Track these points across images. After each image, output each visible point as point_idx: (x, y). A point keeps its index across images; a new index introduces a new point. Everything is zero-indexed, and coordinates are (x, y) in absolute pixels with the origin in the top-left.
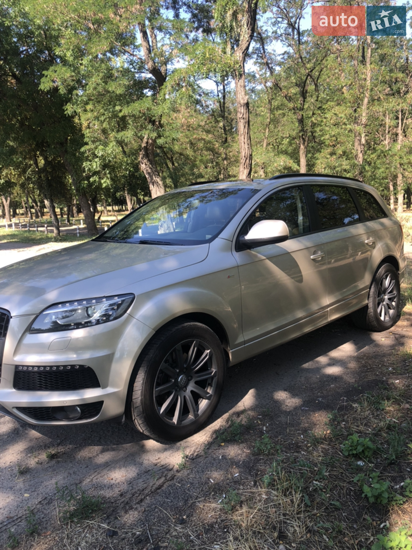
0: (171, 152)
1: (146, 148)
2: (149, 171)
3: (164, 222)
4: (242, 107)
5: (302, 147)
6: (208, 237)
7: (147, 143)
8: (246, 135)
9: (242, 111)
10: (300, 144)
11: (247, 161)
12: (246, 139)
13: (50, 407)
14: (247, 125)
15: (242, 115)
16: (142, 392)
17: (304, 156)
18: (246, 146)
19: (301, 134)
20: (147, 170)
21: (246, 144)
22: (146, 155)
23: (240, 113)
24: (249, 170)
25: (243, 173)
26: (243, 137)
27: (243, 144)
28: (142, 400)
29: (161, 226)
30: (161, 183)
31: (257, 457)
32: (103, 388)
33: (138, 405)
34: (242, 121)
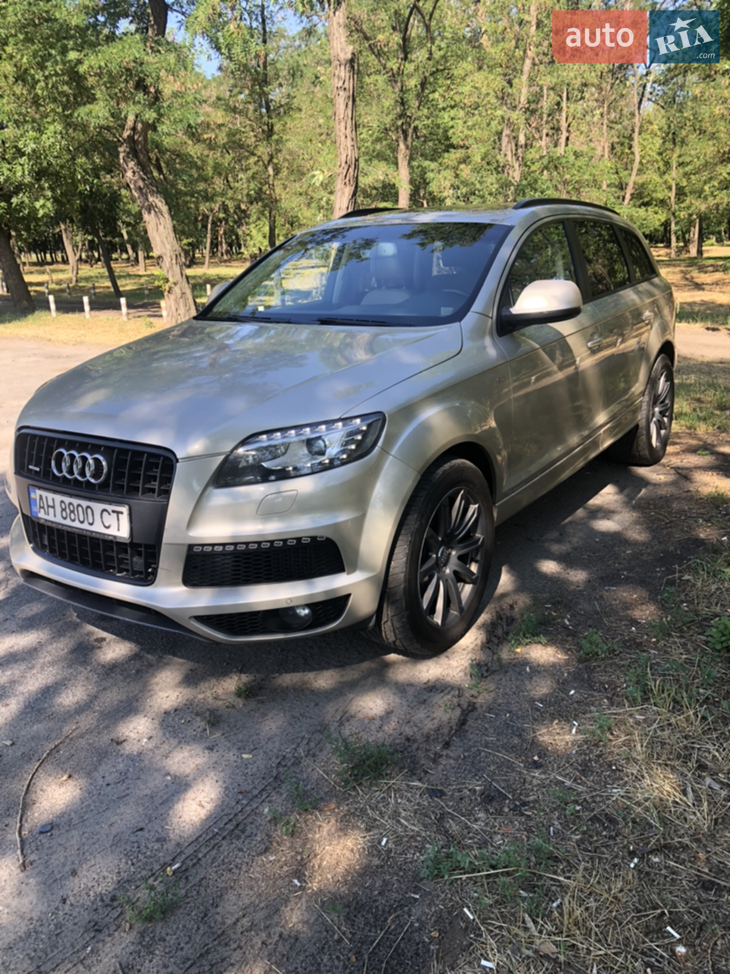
0: (157, 147)
1: (131, 140)
2: (141, 184)
3: (175, 284)
4: (343, 67)
5: (402, 146)
6: (446, 311)
7: (134, 129)
8: (349, 122)
9: (342, 74)
10: (397, 141)
11: (351, 170)
12: (349, 130)
13: (259, 612)
14: (350, 103)
15: (341, 82)
16: (405, 576)
17: (406, 163)
18: (349, 143)
19: (399, 123)
20: (135, 182)
21: (349, 139)
22: (134, 153)
23: (339, 77)
24: (353, 188)
25: (343, 193)
26: (343, 124)
27: (343, 138)
28: (405, 589)
29: (169, 292)
30: (165, 209)
31: (586, 664)
32: (349, 573)
33: (398, 597)
34: (342, 93)
